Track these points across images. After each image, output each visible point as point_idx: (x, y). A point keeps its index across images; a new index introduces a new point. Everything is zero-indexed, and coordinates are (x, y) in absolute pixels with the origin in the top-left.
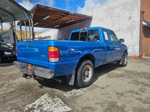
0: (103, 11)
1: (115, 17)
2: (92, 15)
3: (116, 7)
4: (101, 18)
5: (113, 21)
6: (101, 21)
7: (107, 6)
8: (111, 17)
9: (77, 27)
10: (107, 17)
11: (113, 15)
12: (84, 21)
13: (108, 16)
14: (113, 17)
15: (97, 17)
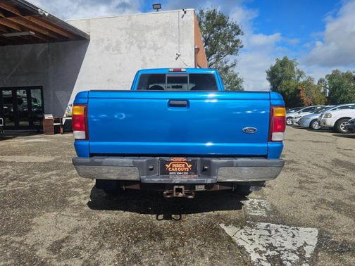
0: (118, 28)
1: (149, 49)
2: (89, 32)
3: (148, 28)
4: (114, 45)
5: (144, 57)
6: (113, 51)
7: (128, 20)
8: (140, 47)
9: (38, 55)
10: (128, 45)
11: (144, 43)
12: (66, 41)
13: (132, 43)
14: (145, 47)
15: (103, 40)
